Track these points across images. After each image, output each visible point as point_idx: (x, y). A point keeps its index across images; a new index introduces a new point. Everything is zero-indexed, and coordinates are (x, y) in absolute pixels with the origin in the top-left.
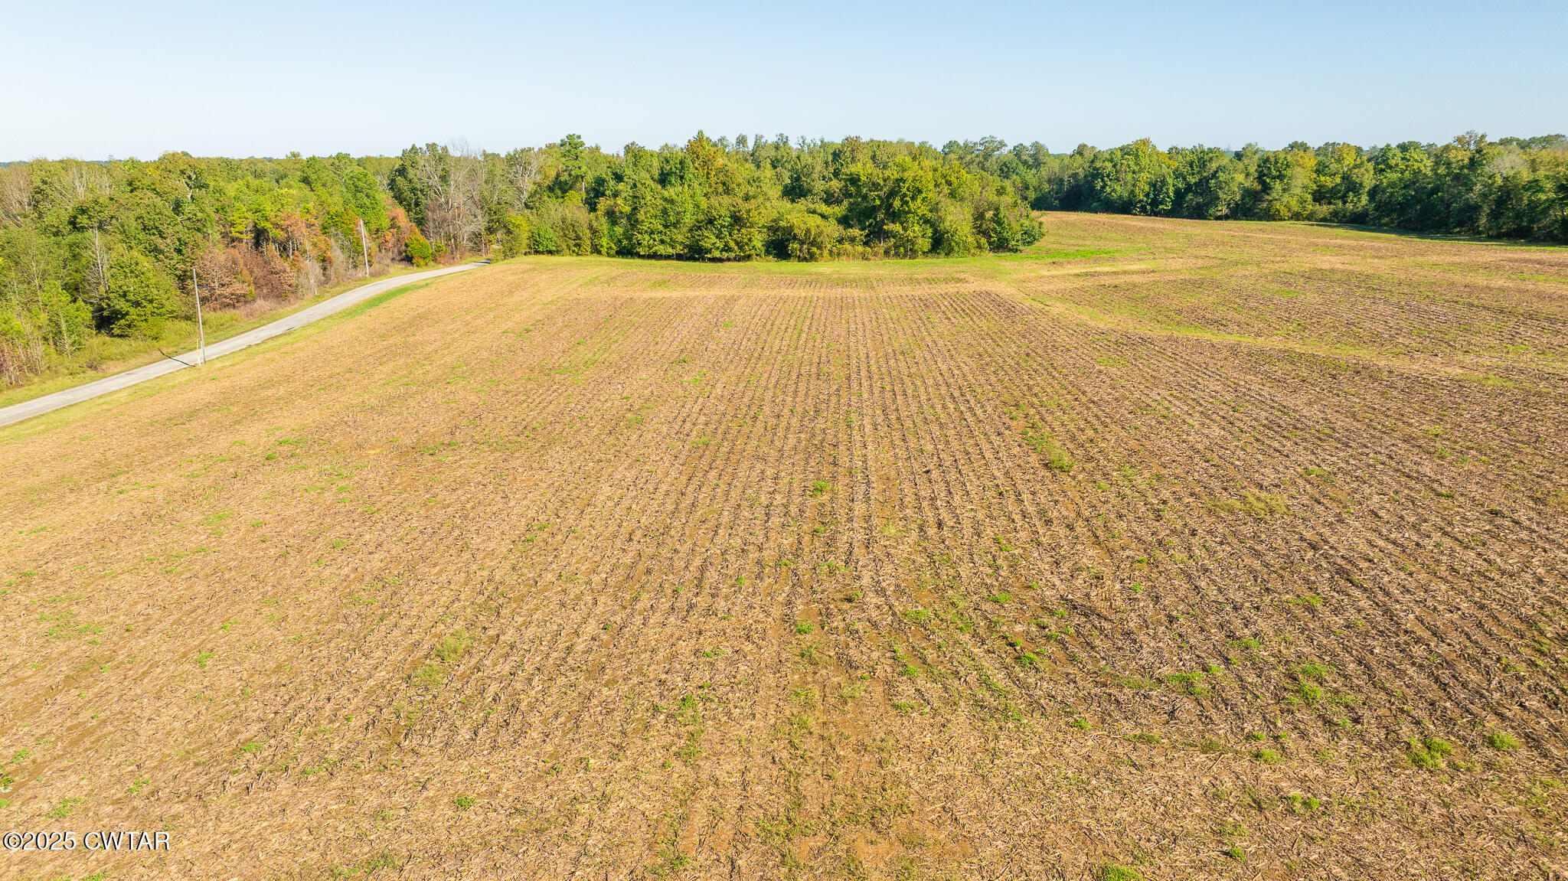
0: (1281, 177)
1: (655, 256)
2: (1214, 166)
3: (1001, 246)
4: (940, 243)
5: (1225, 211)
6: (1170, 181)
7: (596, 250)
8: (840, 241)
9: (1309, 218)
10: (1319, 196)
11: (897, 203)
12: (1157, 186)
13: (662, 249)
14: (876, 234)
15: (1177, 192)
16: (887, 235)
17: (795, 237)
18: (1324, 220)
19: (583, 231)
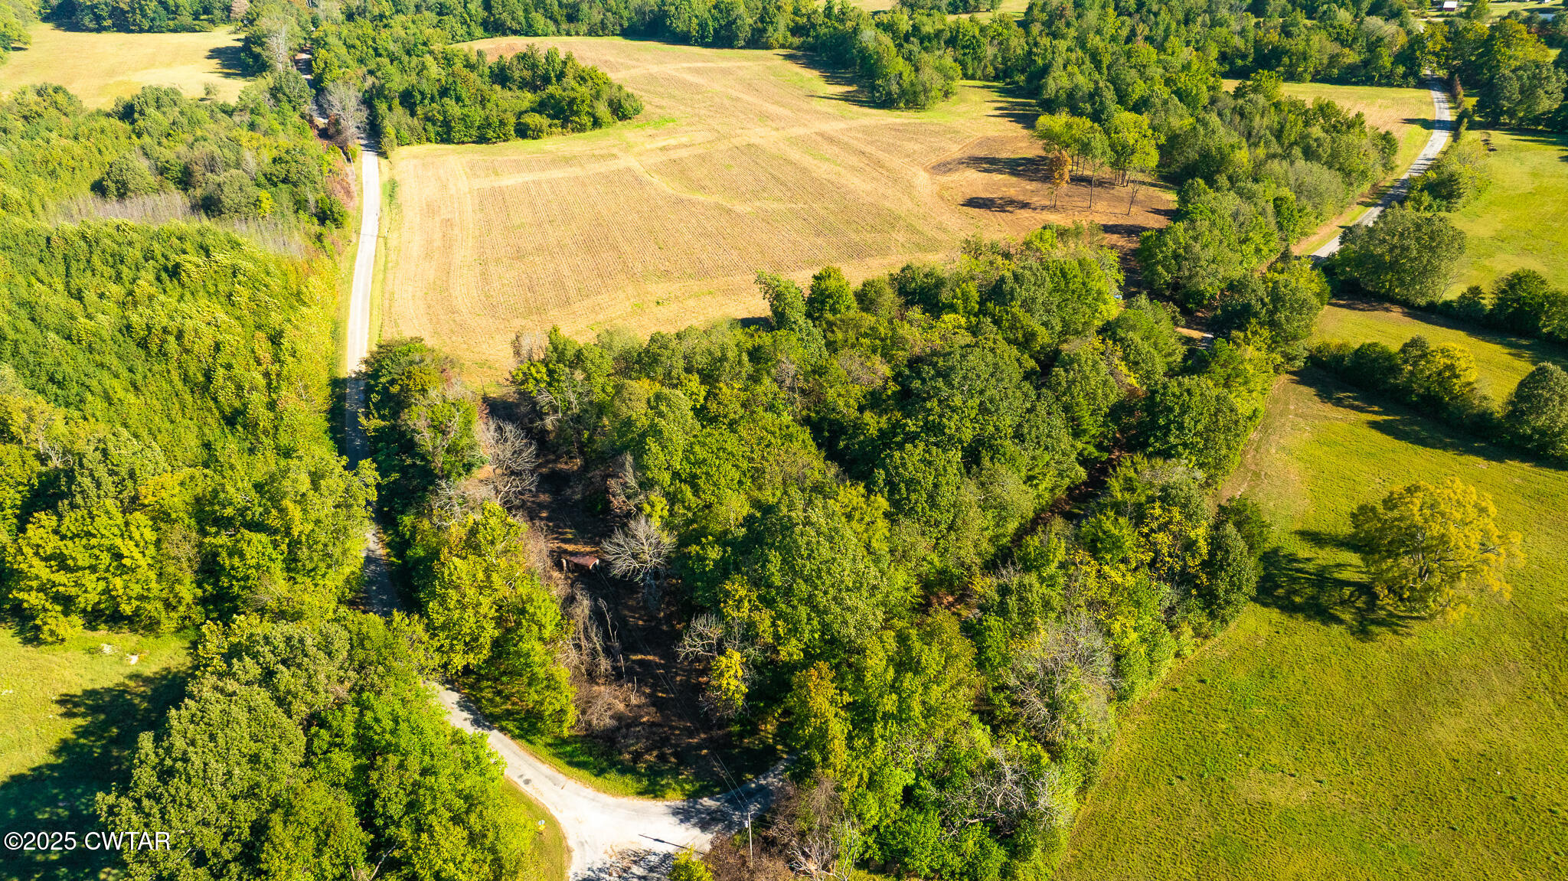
0: (771, 22)
1: (463, 143)
2: (735, 14)
3: (624, 117)
4: (597, 123)
5: (742, 43)
6: (710, 22)
7: (428, 140)
8: (550, 126)
9: (790, 47)
10: (796, 30)
11: (575, 108)
12: (703, 25)
13: (465, 139)
15: (715, 30)
18: (797, 48)
19: (420, 130)
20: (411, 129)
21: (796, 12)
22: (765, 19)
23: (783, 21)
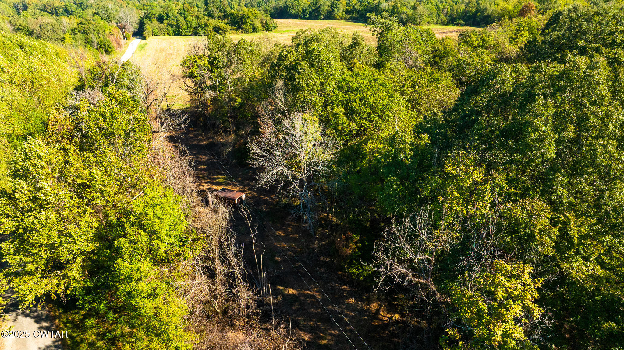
0: (336, 7)
1: (186, 35)
2: (319, 4)
3: (268, 30)
4: (255, 30)
5: (323, 17)
6: (308, 9)
7: (168, 34)
8: (231, 30)
9: (345, 19)
10: (347, 12)
11: (244, 20)
12: (304, 10)
13: (187, 34)
14: (239, 28)
15: (310, 12)
16: (242, 28)
17: (220, 29)
18: (348, 19)
19: (165, 29)
20: (160, 29)
21: (347, 4)
22: (333, 6)
23: (342, 7)
